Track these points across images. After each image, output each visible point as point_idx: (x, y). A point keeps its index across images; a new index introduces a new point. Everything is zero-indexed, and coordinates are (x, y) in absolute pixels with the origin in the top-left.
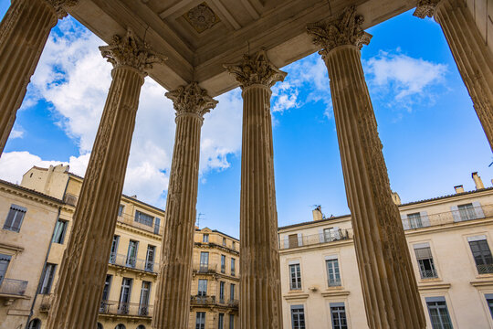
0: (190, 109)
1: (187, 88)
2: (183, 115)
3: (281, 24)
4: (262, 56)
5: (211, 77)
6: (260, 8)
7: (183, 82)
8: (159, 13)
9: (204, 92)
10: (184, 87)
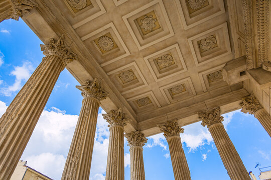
0: (138, 144)
1: (135, 133)
2: (134, 147)
3: (183, 109)
4: (176, 122)
5: (148, 129)
6: (171, 100)
7: (134, 130)
8: (126, 99)
9: (143, 135)
10: (134, 132)
